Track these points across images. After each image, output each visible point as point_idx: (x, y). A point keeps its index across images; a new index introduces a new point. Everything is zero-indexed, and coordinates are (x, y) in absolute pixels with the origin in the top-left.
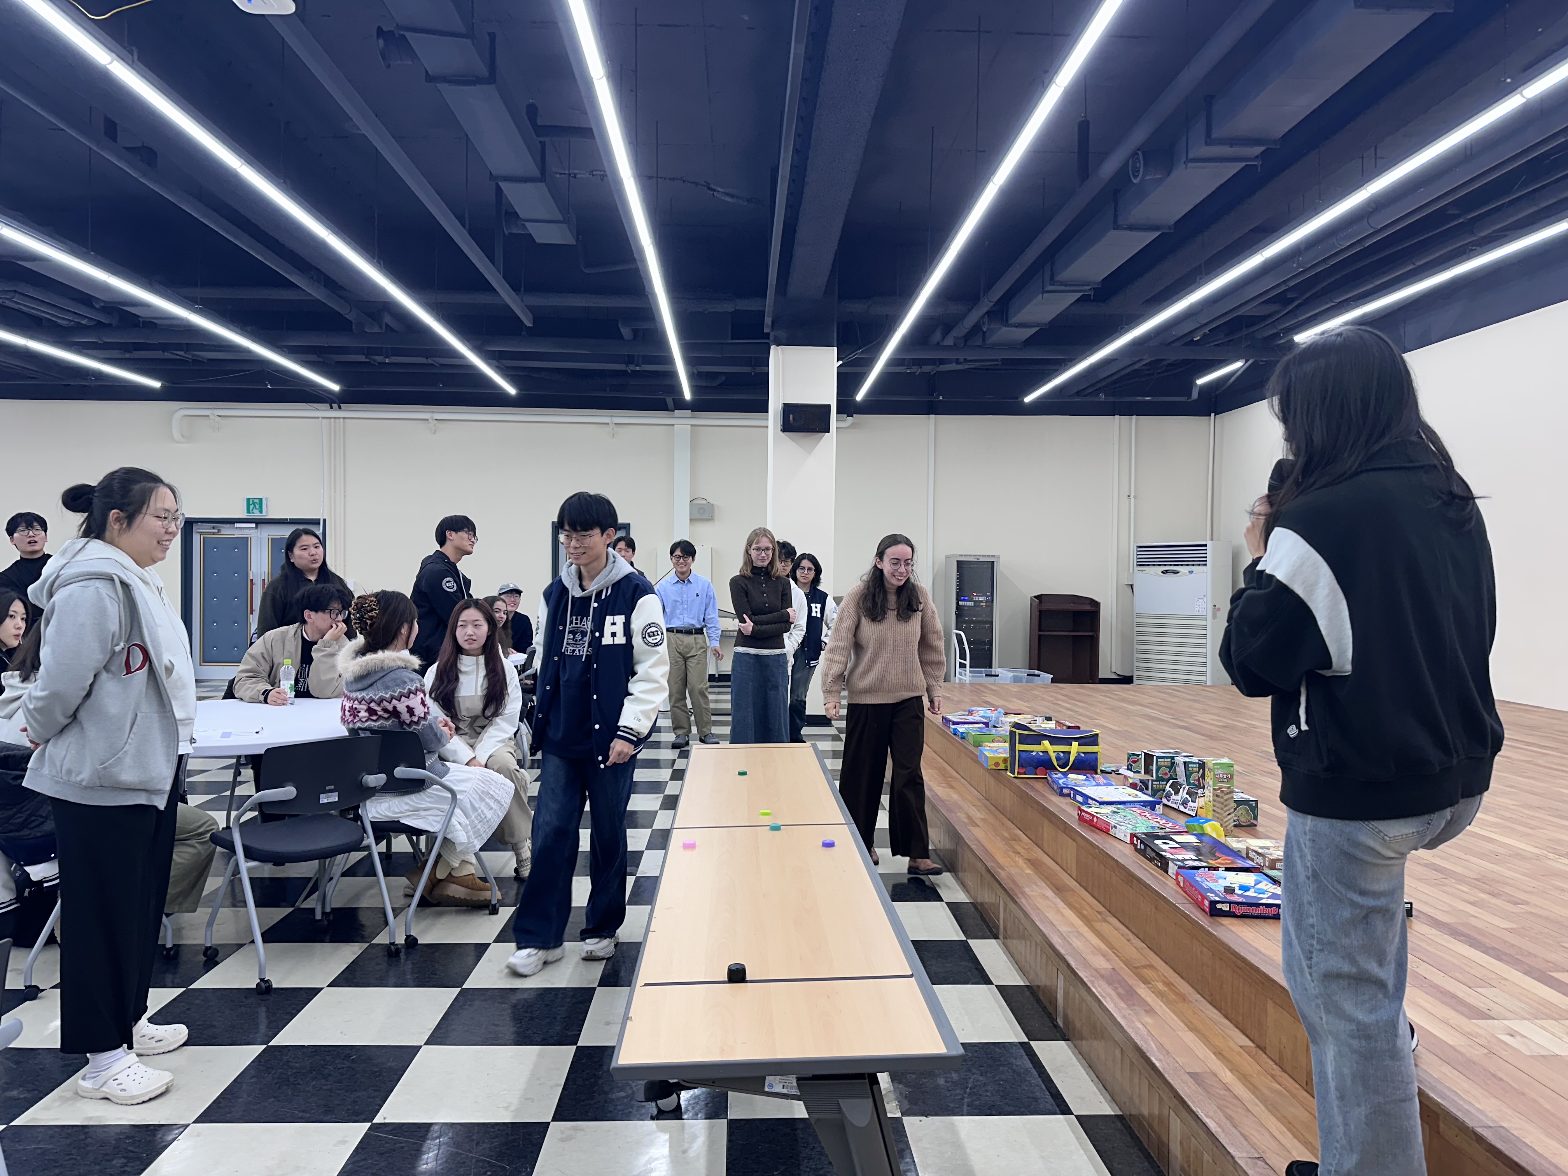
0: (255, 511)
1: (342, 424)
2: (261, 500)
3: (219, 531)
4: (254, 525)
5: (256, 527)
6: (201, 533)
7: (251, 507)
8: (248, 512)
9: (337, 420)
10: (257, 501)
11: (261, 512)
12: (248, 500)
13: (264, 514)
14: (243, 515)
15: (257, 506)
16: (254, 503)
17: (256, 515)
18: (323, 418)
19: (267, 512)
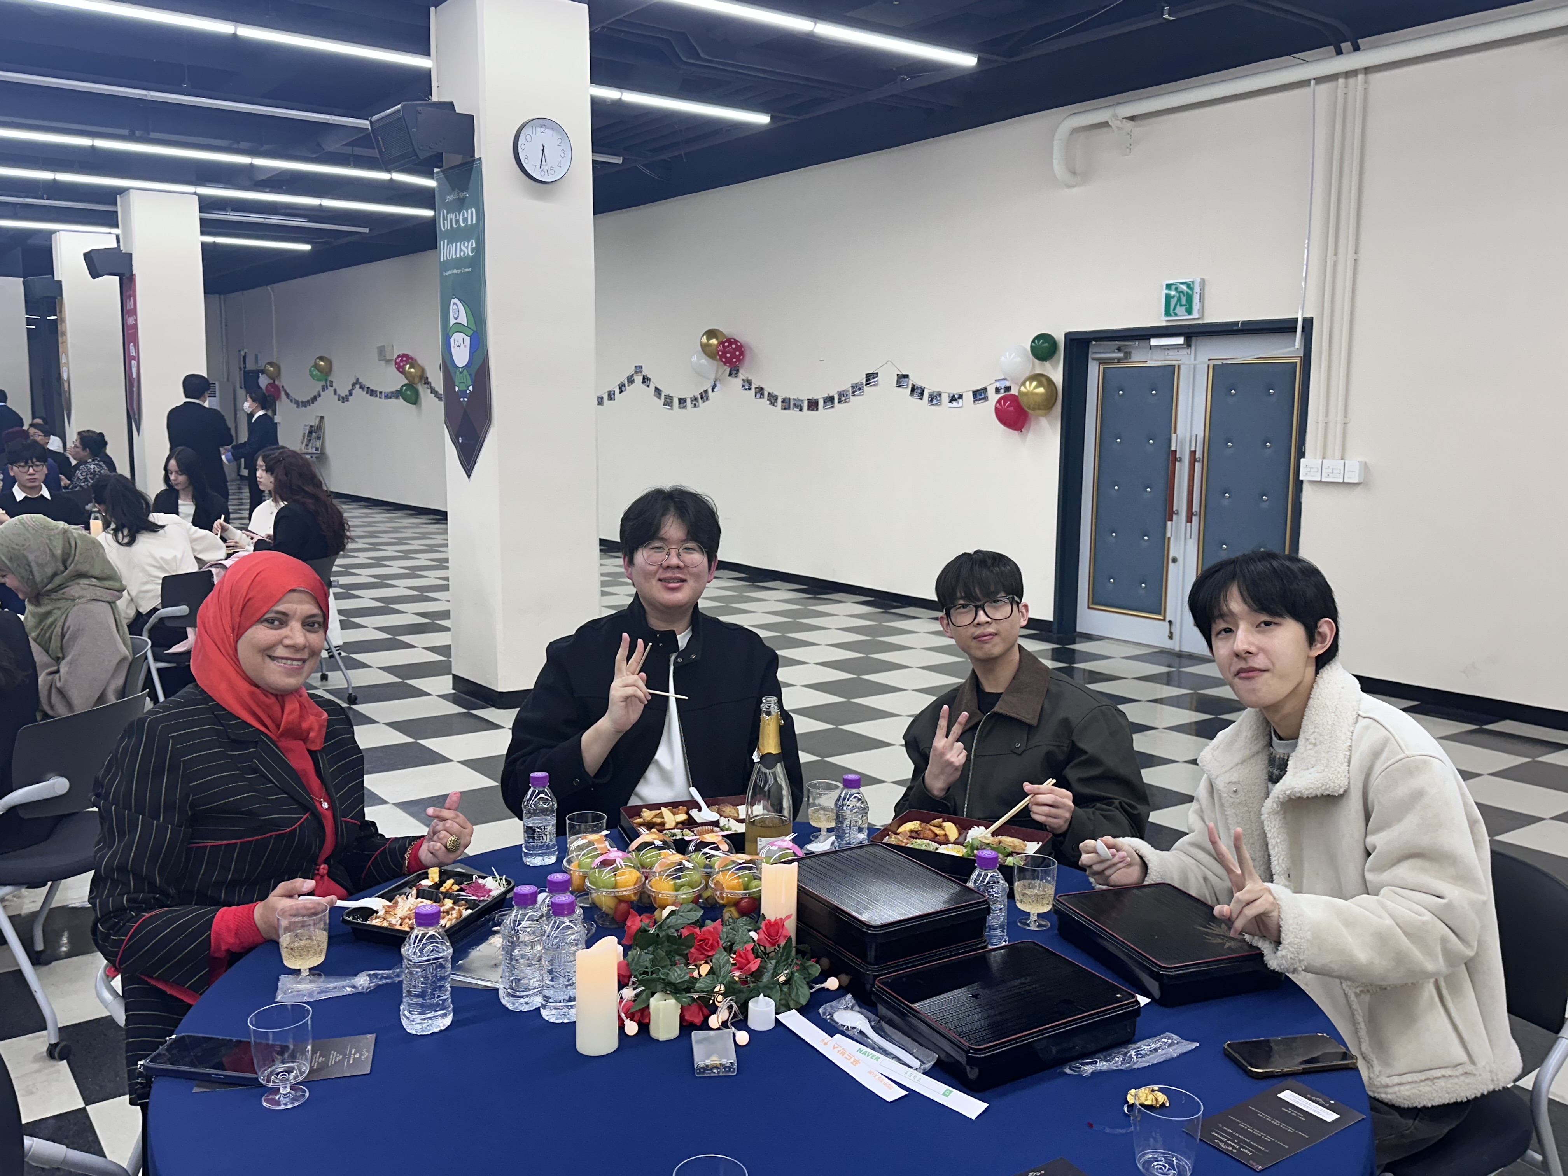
0: (1180, 309)
1: (1360, 89)
2: (1192, 285)
3: (1128, 354)
4: (1180, 340)
5: (1188, 344)
6: (1101, 361)
7: (1174, 302)
8: (1167, 313)
9: (1352, 81)
10: (1185, 289)
11: (1189, 311)
12: (1170, 287)
13: (1195, 315)
14: (1159, 320)
15: (1184, 301)
16: (1178, 295)
17: (1182, 317)
18: (1320, 80)
19: (1202, 311)
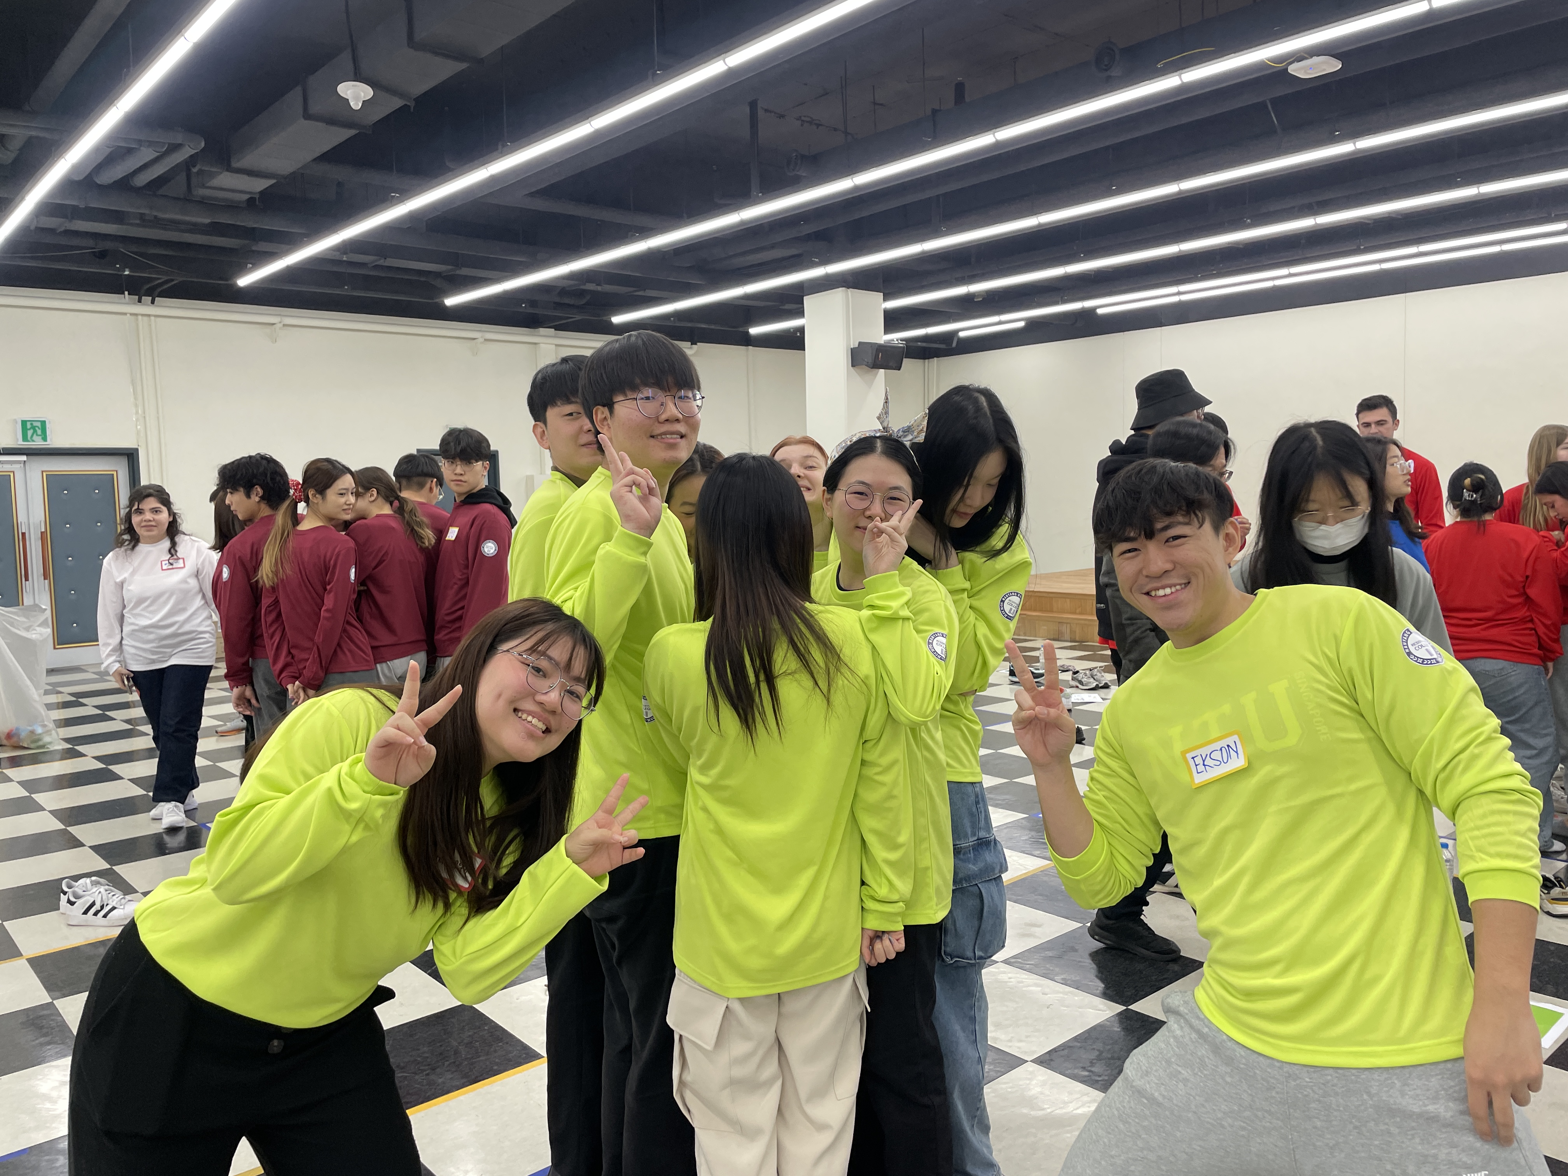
0: (35, 437)
2: (43, 423)
4: (24, 458)
5: (28, 461)
7: (30, 433)
8: (25, 438)
10: (39, 424)
11: (45, 439)
12: (24, 423)
13: (49, 442)
14: (12, 443)
15: (39, 432)
16: (33, 428)
17: (37, 443)
19: (52, 439)
